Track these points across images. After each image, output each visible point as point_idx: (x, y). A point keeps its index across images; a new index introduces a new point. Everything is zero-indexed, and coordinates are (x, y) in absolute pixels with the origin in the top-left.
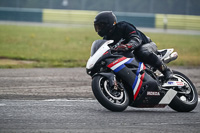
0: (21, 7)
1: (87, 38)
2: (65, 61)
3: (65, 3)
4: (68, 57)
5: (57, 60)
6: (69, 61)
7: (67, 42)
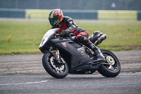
0: (82, 9)
1: (129, 30)
2: (114, 47)
3: (114, 5)
4: (116, 44)
5: (108, 46)
6: (116, 46)
7: (115, 33)
